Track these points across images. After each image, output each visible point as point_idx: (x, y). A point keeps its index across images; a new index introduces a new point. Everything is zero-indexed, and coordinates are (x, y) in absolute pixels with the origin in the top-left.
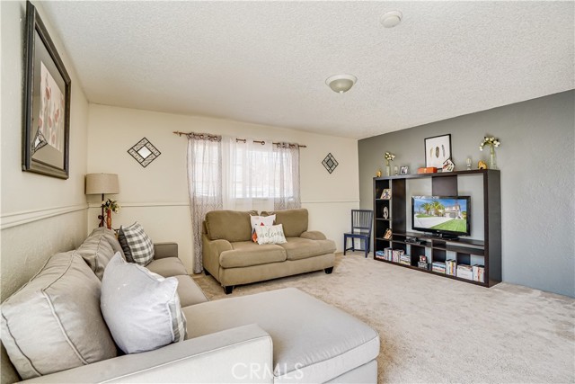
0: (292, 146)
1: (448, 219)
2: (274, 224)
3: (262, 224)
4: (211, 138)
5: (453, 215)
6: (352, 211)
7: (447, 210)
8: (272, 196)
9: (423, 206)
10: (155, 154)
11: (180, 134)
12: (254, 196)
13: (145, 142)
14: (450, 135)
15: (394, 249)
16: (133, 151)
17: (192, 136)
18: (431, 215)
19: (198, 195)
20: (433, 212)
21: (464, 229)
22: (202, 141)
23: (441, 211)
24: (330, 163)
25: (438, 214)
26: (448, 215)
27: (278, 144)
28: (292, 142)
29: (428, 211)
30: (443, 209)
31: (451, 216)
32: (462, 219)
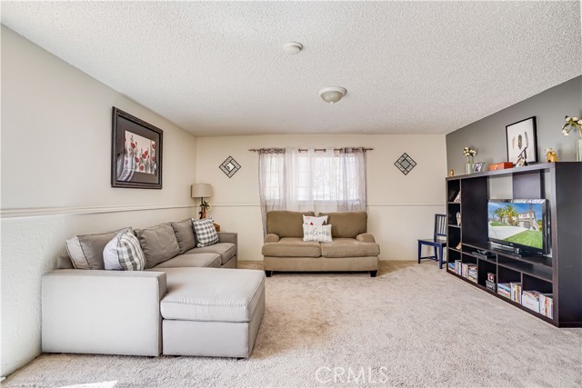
0: (355, 150)
1: (521, 229)
2: (324, 224)
3: (312, 224)
4: (278, 151)
5: (528, 225)
6: (437, 216)
7: (521, 217)
8: (335, 199)
9: (496, 212)
10: (238, 167)
11: (254, 151)
12: (315, 199)
13: (231, 160)
14: (534, 118)
15: (463, 262)
16: (223, 167)
17: (262, 151)
18: (505, 224)
19: (268, 198)
20: (506, 219)
21: (540, 246)
22: (269, 154)
23: (514, 218)
24: (405, 164)
25: (511, 223)
26: (521, 224)
27: (341, 150)
28: (356, 146)
29: (501, 218)
30: (517, 216)
31: (525, 226)
32: (537, 230)
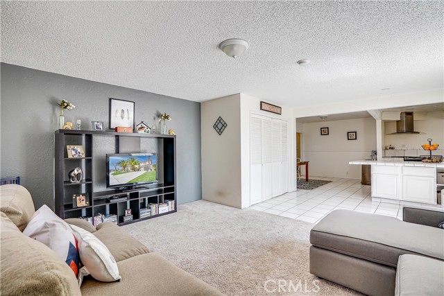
1: (142, 172)
5: (147, 168)
7: (142, 164)
9: (119, 163)
14: (134, 103)
18: (128, 171)
20: (129, 168)
21: (154, 178)
23: (136, 166)
25: (134, 169)
26: (142, 169)
29: (124, 167)
30: (139, 164)
31: (145, 170)
32: (153, 170)
